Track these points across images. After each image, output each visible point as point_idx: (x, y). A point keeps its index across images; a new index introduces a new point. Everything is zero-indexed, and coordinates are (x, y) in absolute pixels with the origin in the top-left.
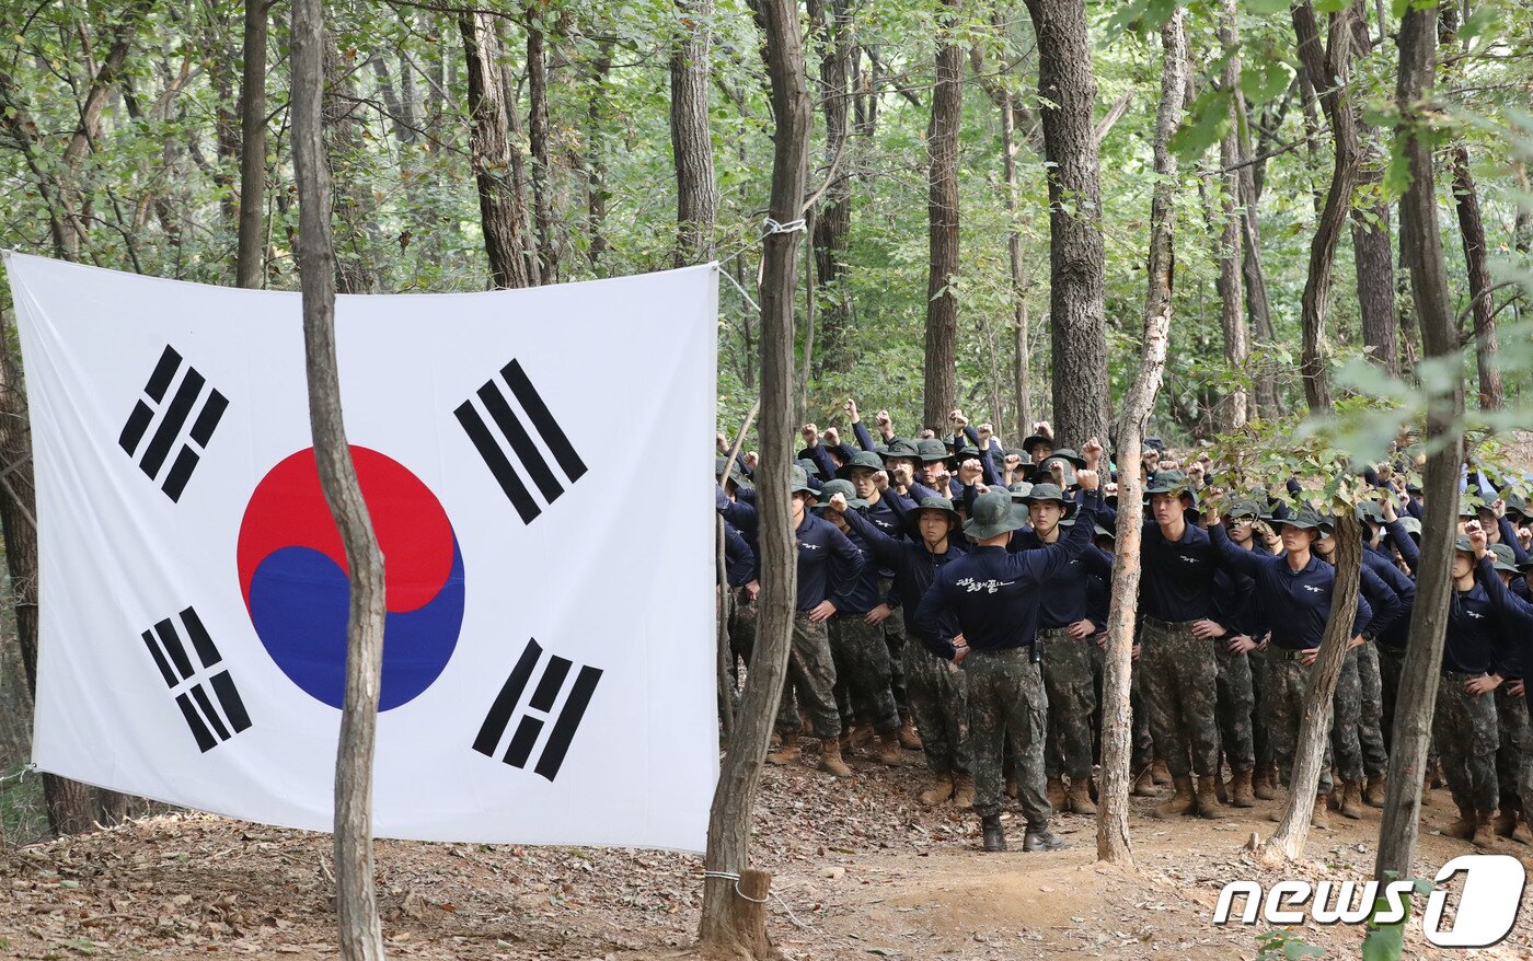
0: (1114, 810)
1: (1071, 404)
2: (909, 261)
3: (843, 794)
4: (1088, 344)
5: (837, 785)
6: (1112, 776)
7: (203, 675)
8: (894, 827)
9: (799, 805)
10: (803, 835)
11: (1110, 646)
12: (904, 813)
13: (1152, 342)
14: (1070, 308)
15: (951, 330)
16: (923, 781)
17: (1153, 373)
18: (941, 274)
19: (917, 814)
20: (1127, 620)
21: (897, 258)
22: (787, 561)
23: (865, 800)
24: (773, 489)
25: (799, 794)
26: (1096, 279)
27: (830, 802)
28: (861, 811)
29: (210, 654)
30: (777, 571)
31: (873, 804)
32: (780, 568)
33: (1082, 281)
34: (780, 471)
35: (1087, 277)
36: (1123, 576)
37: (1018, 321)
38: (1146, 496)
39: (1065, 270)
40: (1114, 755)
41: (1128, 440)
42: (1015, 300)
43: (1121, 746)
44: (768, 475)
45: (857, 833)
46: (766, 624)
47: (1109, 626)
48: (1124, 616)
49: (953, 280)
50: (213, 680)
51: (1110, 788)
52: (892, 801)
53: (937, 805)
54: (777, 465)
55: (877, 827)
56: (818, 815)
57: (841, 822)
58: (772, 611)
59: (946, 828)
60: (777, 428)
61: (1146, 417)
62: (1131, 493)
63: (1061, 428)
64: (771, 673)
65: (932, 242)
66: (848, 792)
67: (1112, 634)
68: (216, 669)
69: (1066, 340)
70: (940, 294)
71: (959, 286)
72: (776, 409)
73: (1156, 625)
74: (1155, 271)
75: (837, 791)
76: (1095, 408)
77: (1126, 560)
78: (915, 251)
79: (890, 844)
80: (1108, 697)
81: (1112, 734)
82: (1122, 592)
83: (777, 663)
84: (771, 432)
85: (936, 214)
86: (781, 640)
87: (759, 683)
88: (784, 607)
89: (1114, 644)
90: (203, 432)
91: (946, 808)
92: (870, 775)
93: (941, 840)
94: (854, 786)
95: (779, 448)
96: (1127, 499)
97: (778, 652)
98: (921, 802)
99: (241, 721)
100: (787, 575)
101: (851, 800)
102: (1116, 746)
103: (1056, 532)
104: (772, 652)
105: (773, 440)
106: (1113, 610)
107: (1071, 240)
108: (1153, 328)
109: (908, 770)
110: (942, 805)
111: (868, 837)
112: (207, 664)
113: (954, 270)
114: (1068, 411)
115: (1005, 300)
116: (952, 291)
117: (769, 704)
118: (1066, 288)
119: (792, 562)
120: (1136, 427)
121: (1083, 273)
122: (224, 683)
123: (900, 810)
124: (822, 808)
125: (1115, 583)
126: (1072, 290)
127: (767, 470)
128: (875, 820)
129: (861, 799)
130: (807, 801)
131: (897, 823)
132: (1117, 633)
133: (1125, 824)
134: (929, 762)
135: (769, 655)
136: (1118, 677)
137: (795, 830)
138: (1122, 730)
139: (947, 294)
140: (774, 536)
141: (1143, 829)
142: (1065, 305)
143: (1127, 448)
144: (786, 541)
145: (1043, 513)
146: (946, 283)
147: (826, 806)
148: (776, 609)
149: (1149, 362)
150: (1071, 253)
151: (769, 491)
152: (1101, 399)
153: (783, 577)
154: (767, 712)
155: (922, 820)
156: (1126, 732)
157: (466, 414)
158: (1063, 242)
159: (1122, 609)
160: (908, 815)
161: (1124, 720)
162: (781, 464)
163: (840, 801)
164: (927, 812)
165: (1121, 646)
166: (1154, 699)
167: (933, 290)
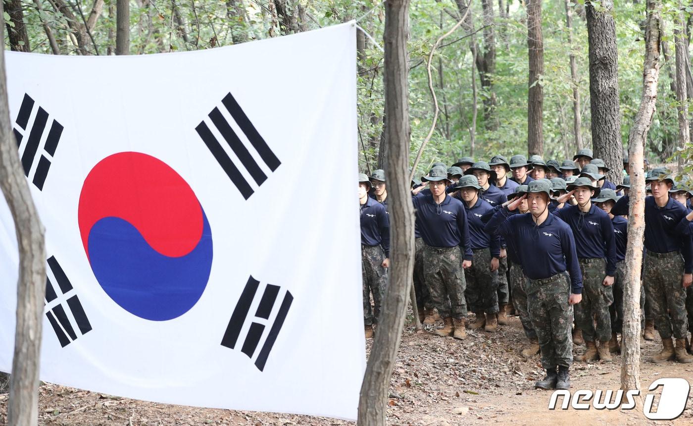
0: (631, 373)
1: (601, 135)
2: (520, 71)
3: (478, 353)
4: (610, 102)
5: (474, 348)
6: (629, 352)
7: (62, 299)
8: (505, 373)
9: (451, 360)
10: (450, 382)
11: (627, 272)
12: (511, 364)
13: (649, 84)
14: (600, 83)
15: (540, 103)
16: (524, 343)
17: (650, 103)
18: (534, 75)
19: (519, 363)
20: (637, 256)
21: (514, 69)
22: (407, 224)
23: (490, 357)
24: (396, 174)
25: (452, 354)
26: (613, 67)
27: (469, 359)
28: (487, 363)
29: (66, 285)
30: (401, 231)
31: (494, 359)
32: (402, 229)
33: (606, 68)
34: (400, 162)
35: (609, 66)
36: (634, 228)
37: (575, 98)
38: (648, 182)
39: (597, 63)
40: (630, 339)
41: (635, 145)
42: (573, 87)
43: (635, 333)
44: (392, 165)
45: (483, 378)
46: (394, 267)
47: (626, 259)
48: (635, 253)
49: (541, 77)
50: (68, 301)
51: (628, 359)
52: (505, 357)
53: (531, 357)
54: (398, 158)
55: (495, 373)
56: (461, 367)
57: (474, 371)
58: (398, 258)
59: (535, 372)
60: (397, 132)
61: (647, 130)
62: (638, 177)
63: (597, 147)
64: (398, 300)
65: (530, 58)
66: (480, 352)
67: (628, 265)
68: (70, 294)
69: (598, 100)
70: (534, 84)
71: (543, 81)
72: (396, 120)
73: (652, 255)
74: (649, 41)
75: (474, 351)
76: (615, 137)
77: (636, 219)
78: (522, 65)
79: (502, 384)
80: (626, 304)
81: (629, 326)
82: (634, 238)
83: (402, 294)
84: (394, 136)
85: (531, 44)
86: (405, 278)
87: (390, 307)
88: (406, 256)
89: (629, 270)
90: (51, 147)
91: (536, 359)
92: (494, 341)
93: (532, 380)
94: (484, 348)
95: (399, 146)
96: (635, 181)
97: (403, 286)
98: (522, 356)
99: (85, 327)
100: (408, 234)
101: (482, 356)
102: (632, 333)
103: (589, 205)
104: (399, 286)
105: (395, 141)
106: (629, 249)
107: (599, 46)
108: (649, 76)
109: (515, 337)
110: (533, 358)
111: (490, 380)
112: (64, 291)
113: (541, 72)
114: (600, 139)
115: (568, 87)
116: (540, 83)
117: (397, 322)
118: (598, 72)
119: (411, 224)
120: (640, 136)
121: (607, 64)
122: (74, 303)
123: (509, 362)
124: (465, 363)
125: (630, 233)
126: (601, 73)
127: (391, 162)
128: (495, 368)
129: (487, 356)
130: (456, 358)
131: (507, 370)
132: (631, 264)
133: (638, 381)
134: (526, 333)
135: (397, 288)
136: (632, 291)
137: (445, 378)
138: (635, 324)
139: (538, 85)
140: (398, 206)
141: (646, 371)
142: (597, 81)
143: (635, 149)
144: (406, 211)
145: (581, 193)
146: (537, 79)
147: (468, 361)
148: (400, 256)
149: (647, 97)
150: (600, 53)
151: (393, 176)
152: (618, 132)
153: (405, 235)
154: (396, 327)
155: (521, 367)
156: (638, 325)
157: (202, 130)
158: (595, 47)
159: (634, 249)
160: (514, 365)
161: (636, 317)
162: (401, 158)
163: (475, 357)
164: (525, 361)
165: (634, 272)
166: (652, 295)
167: (531, 82)
